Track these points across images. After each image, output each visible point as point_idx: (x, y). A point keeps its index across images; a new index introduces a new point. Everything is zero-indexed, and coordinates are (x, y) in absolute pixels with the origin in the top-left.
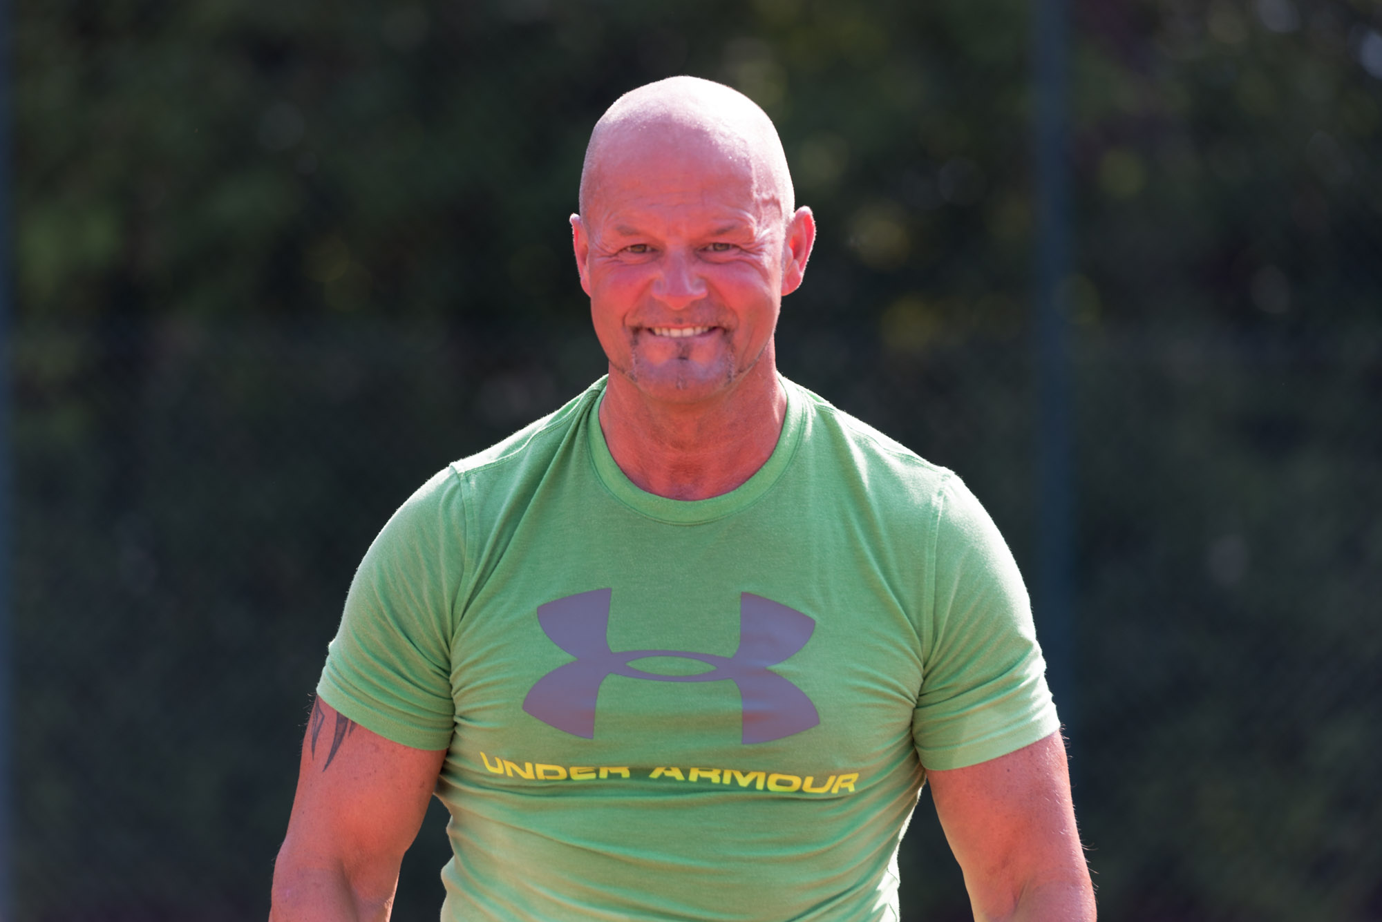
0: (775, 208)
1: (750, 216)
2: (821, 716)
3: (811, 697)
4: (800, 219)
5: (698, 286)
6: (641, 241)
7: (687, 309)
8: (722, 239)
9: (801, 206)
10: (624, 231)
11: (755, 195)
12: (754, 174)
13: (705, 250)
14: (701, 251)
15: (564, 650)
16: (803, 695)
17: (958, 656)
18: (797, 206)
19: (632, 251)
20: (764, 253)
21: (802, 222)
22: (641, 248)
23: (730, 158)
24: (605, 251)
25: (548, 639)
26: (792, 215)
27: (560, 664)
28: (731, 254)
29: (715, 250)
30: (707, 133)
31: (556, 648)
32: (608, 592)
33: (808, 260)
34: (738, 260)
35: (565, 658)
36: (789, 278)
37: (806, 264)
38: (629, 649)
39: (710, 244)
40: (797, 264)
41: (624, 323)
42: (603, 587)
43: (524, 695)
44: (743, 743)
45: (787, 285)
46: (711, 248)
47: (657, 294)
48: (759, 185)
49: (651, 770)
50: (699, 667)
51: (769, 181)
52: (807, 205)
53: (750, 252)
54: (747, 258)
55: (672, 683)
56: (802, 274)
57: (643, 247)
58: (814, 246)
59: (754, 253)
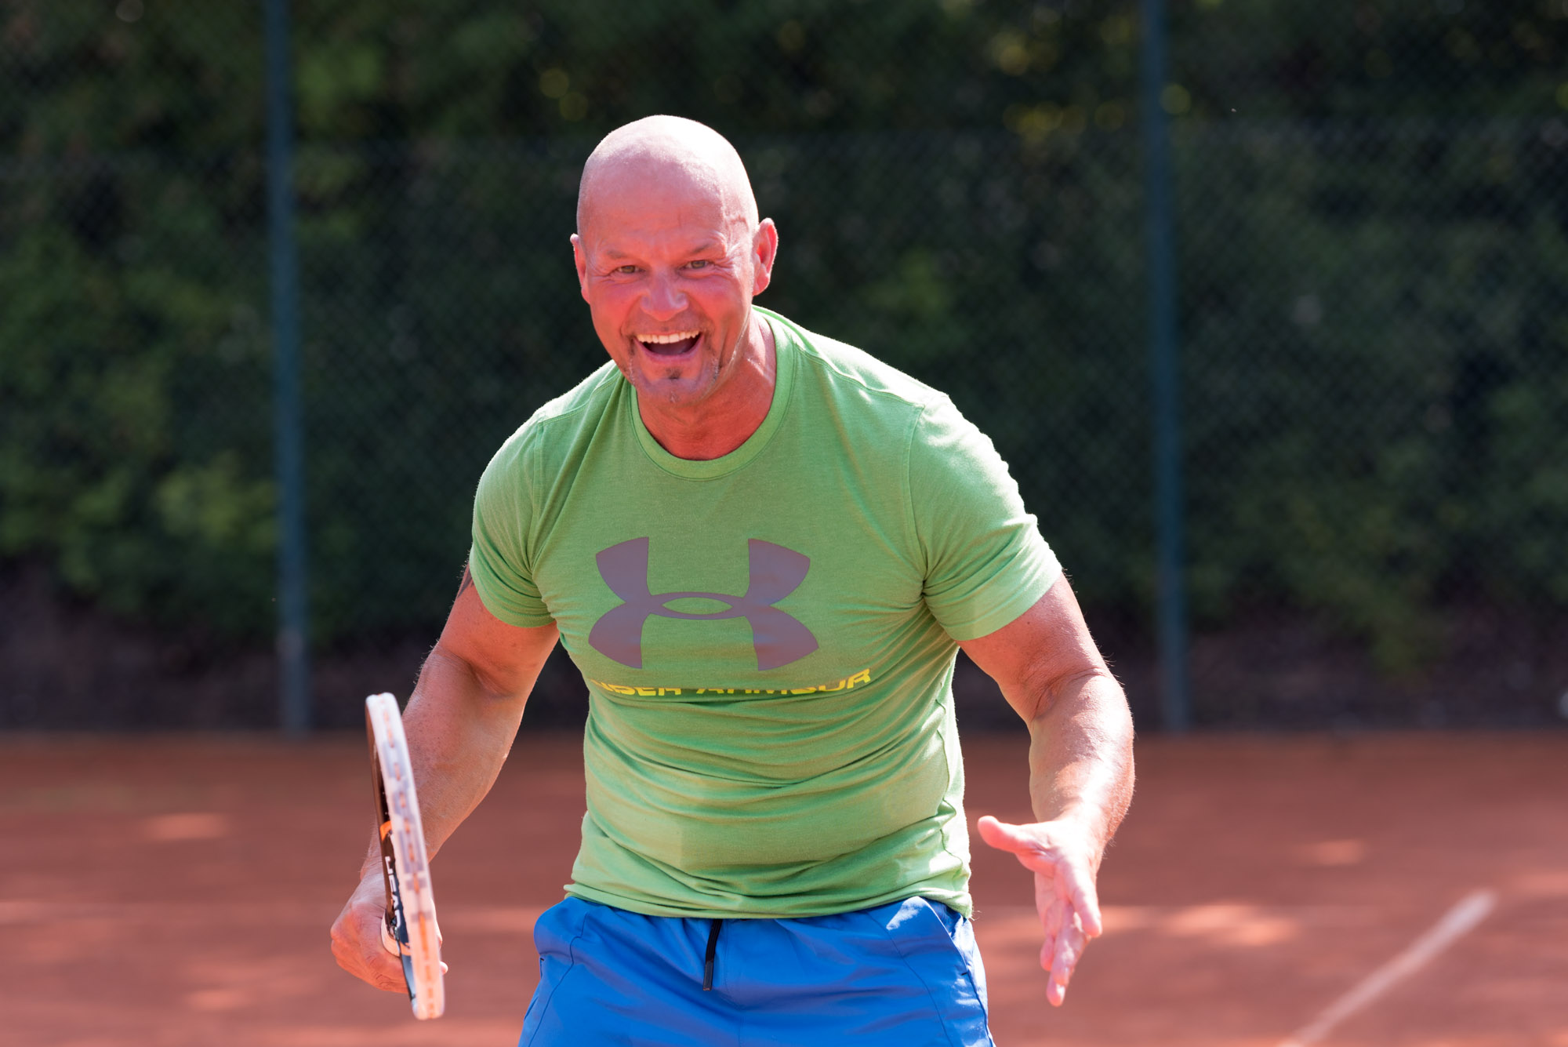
0: (741, 225)
1: (721, 235)
2: (819, 642)
3: (808, 626)
4: (764, 230)
5: (680, 300)
6: (629, 262)
7: (672, 320)
8: (698, 257)
9: (764, 218)
10: (613, 255)
11: (725, 216)
12: (722, 197)
13: (684, 268)
14: (680, 269)
15: (617, 594)
16: (802, 625)
17: (952, 556)
18: (761, 219)
19: (624, 272)
20: (734, 266)
21: (766, 232)
22: (631, 269)
23: (701, 185)
24: (600, 272)
25: (605, 583)
26: (757, 227)
27: (613, 607)
28: (708, 270)
29: (694, 267)
30: (682, 166)
31: (610, 591)
32: (646, 539)
33: (773, 263)
34: (713, 275)
35: (617, 601)
36: (759, 279)
37: (771, 266)
38: (664, 592)
39: (688, 262)
40: (764, 267)
41: (621, 335)
42: (642, 536)
43: (589, 632)
44: (759, 670)
45: (757, 287)
46: (690, 266)
47: (646, 309)
48: (728, 207)
49: (697, 690)
50: (719, 606)
51: (736, 202)
52: (769, 217)
53: (722, 267)
54: (720, 273)
55: (698, 621)
56: (769, 275)
57: (632, 268)
58: (777, 250)
59: (726, 267)
